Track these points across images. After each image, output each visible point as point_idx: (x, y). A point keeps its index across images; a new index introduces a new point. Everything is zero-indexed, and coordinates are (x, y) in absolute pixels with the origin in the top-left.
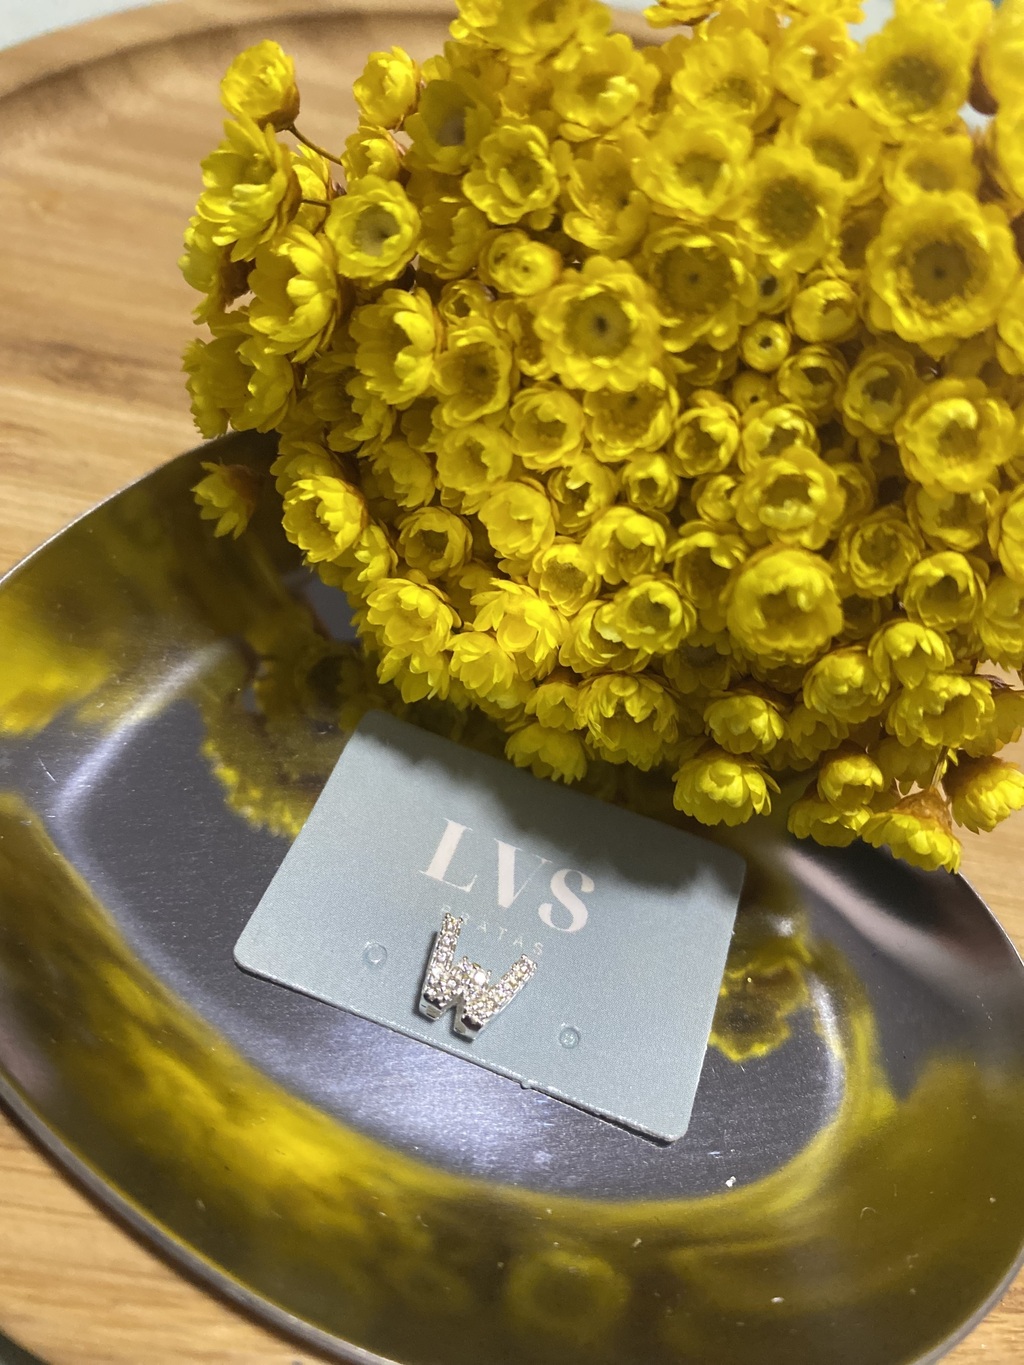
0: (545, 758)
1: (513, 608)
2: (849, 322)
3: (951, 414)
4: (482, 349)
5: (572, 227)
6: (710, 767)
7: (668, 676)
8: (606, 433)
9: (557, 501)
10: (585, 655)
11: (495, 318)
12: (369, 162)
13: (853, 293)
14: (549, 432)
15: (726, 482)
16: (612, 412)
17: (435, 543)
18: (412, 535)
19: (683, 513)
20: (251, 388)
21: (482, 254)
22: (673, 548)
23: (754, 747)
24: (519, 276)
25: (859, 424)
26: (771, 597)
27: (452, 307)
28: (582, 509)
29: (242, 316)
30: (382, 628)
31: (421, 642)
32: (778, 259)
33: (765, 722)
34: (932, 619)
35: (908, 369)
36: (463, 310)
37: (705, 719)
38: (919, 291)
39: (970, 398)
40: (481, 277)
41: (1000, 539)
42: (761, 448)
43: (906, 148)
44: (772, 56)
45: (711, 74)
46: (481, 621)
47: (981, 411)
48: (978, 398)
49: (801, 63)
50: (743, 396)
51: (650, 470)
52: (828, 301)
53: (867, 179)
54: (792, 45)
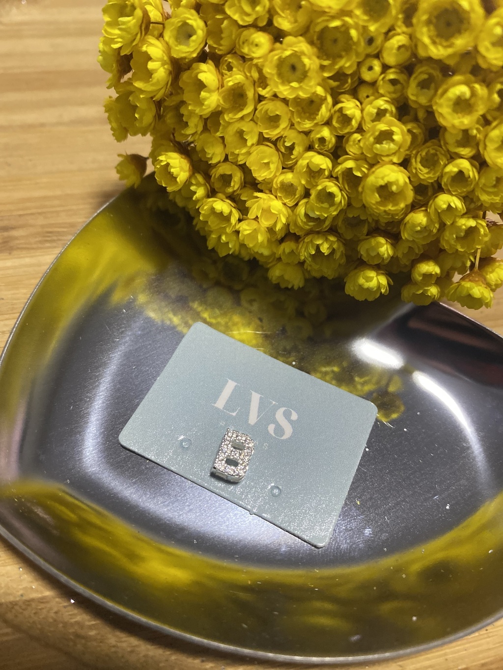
0: (286, 277)
1: (265, 206)
2: (407, 54)
3: (458, 93)
4: (240, 85)
5: (278, 22)
6: (362, 273)
7: (339, 232)
8: (301, 118)
9: (281, 152)
10: (302, 225)
11: (246, 71)
13: (410, 41)
14: (274, 120)
15: (357, 136)
16: (302, 108)
17: (226, 179)
18: (217, 176)
19: (339, 153)
20: (136, 116)
21: (237, 40)
22: (336, 170)
23: (381, 261)
24: (254, 49)
25: (416, 102)
26: (381, 187)
27: (226, 68)
28: (293, 154)
29: (129, 83)
30: (207, 222)
31: (225, 227)
32: (373, 27)
33: (385, 248)
34: (454, 191)
35: (438, 74)
36: (230, 68)
37: (358, 250)
38: (439, 35)
39: (467, 83)
40: (238, 52)
41: (485, 149)
42: (372, 119)
46: (251, 214)
47: (472, 90)
48: (471, 84)
50: (362, 96)
51: (322, 133)
52: (398, 46)
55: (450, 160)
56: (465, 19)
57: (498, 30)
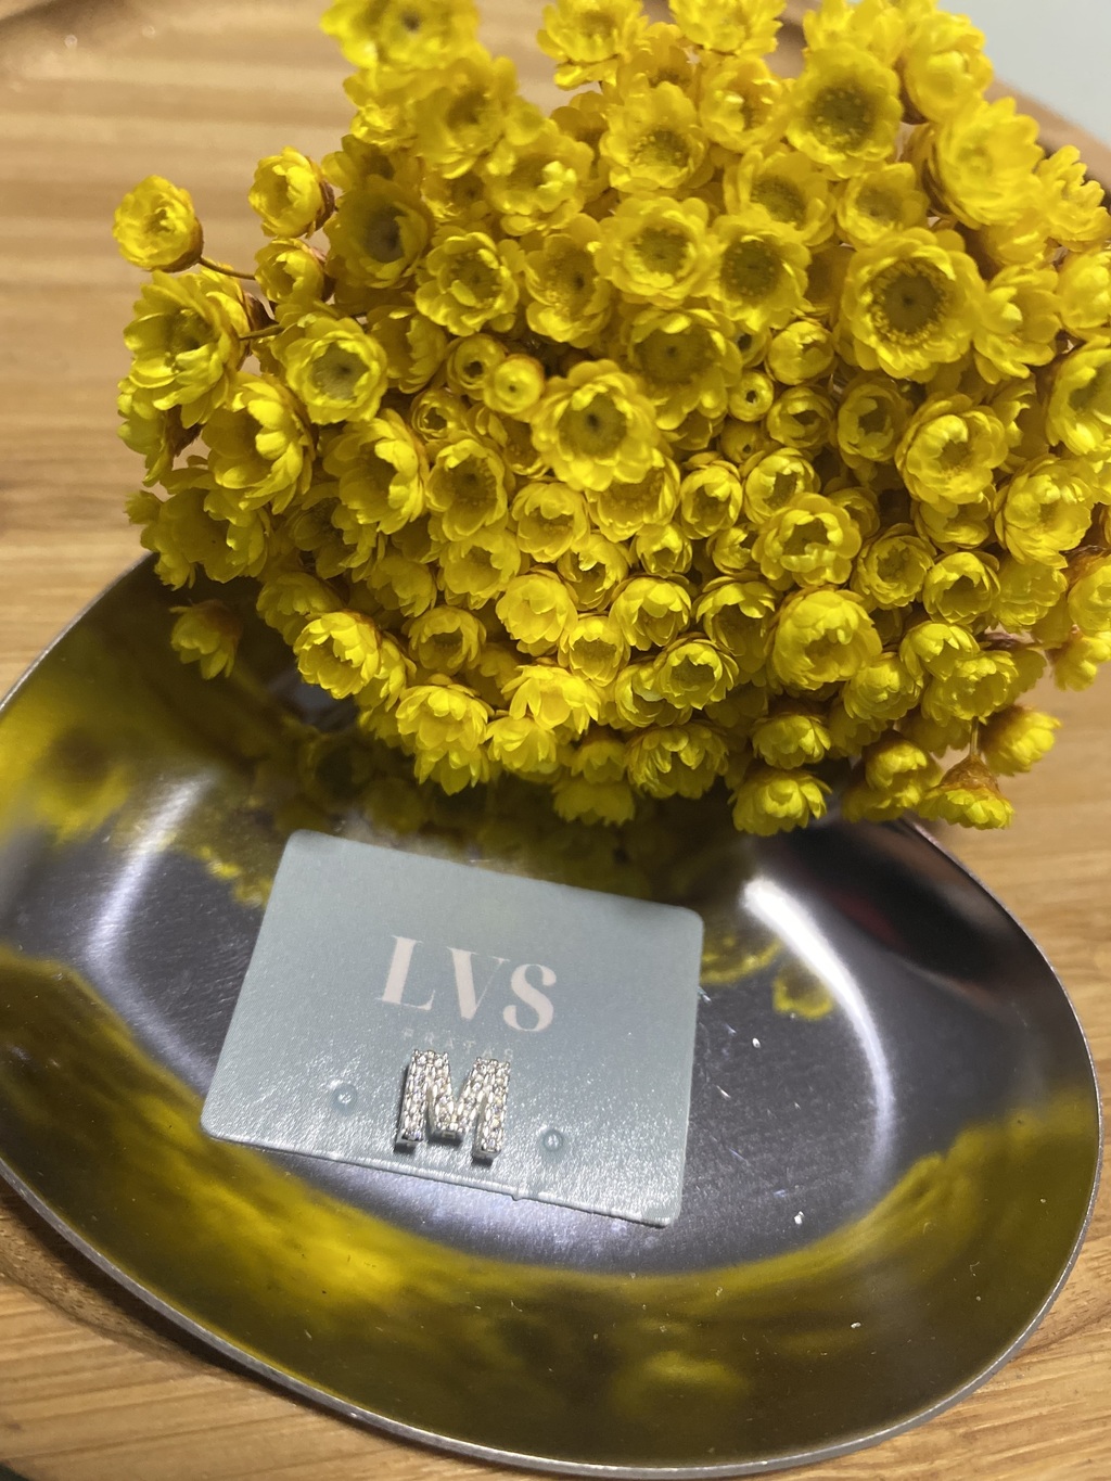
0: (601, 812)
1: (544, 688)
2: (828, 361)
3: (947, 436)
4: (473, 462)
5: (537, 322)
6: (767, 788)
7: (710, 716)
8: (608, 513)
9: (572, 583)
10: (631, 719)
11: (475, 426)
12: (290, 279)
13: (826, 331)
14: (556, 526)
15: (739, 535)
17: (451, 642)
18: (424, 640)
19: (698, 568)
20: (230, 543)
21: (448, 366)
22: (702, 609)
23: (804, 760)
24: (506, 396)
25: (859, 456)
27: (426, 421)
28: (600, 586)
30: (413, 736)
31: (457, 740)
32: (754, 319)
33: (812, 738)
34: (954, 615)
35: (895, 397)
36: (437, 421)
37: (755, 746)
38: (893, 326)
39: (955, 412)
40: (450, 386)
41: (1004, 529)
42: (765, 497)
43: (851, 184)
44: (697, 107)
45: (636, 130)
46: (519, 707)
47: (970, 424)
48: (964, 411)
49: (731, 113)
50: (736, 450)
51: (663, 541)
52: (804, 345)
53: (821, 220)
54: (719, 93)
55: (941, 557)
56: (944, 294)
57: (1013, 313)
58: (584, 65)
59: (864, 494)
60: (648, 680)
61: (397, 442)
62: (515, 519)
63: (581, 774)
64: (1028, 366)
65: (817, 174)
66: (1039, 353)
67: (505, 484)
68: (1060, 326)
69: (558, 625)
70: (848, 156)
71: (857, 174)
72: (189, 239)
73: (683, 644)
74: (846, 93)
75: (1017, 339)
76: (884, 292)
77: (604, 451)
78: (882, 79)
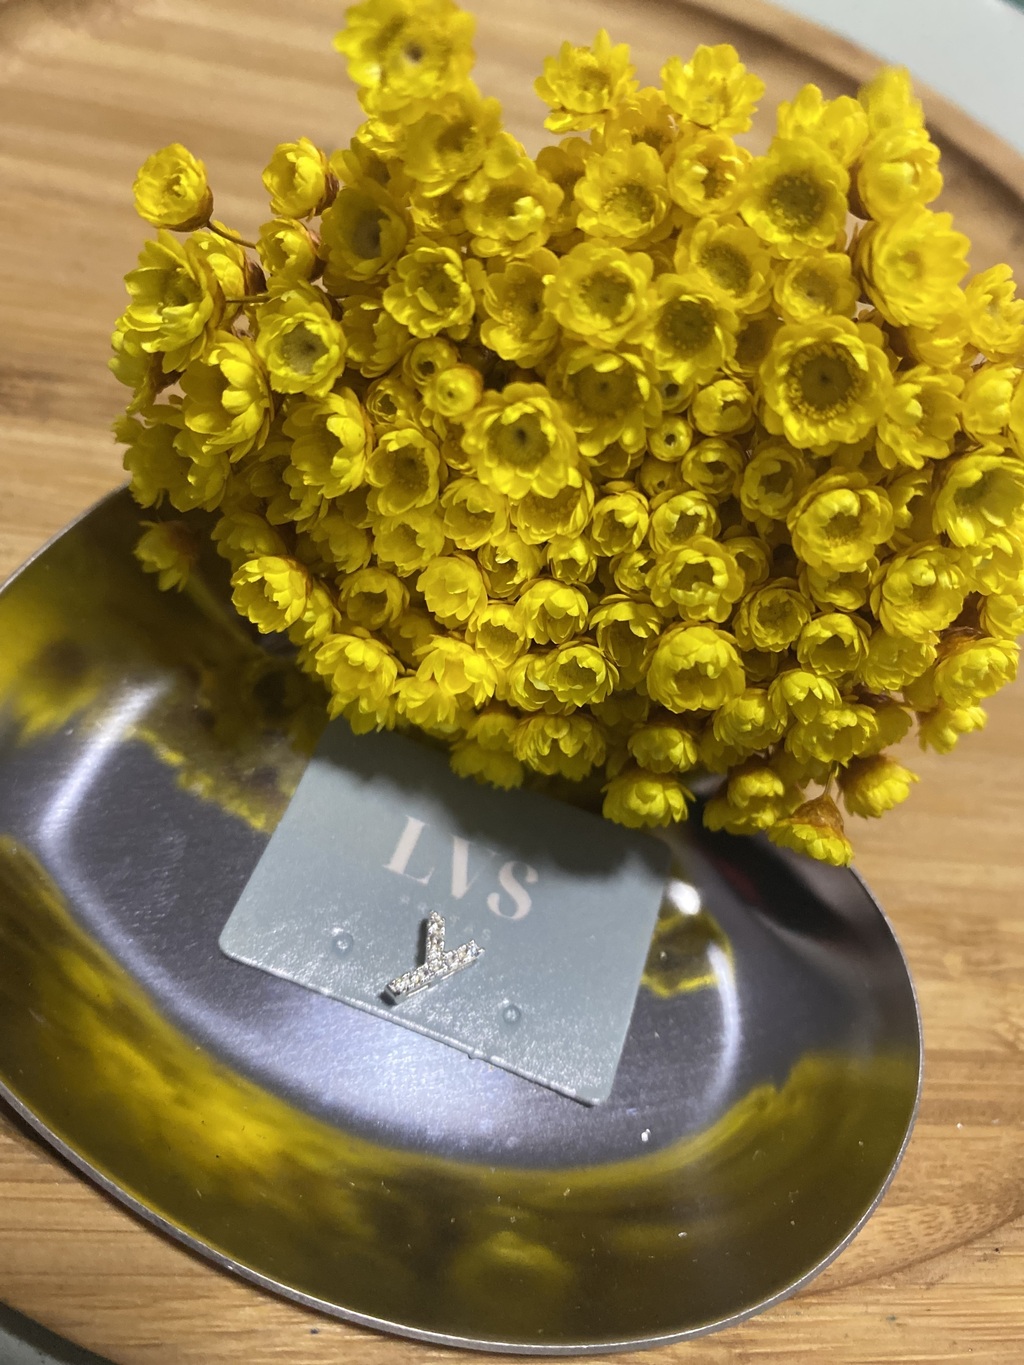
0: (489, 777)
1: (451, 658)
2: (744, 420)
3: (836, 508)
4: (412, 450)
5: (487, 336)
6: (636, 785)
7: (594, 713)
8: (530, 521)
9: (487, 571)
10: (521, 702)
11: (421, 418)
12: (285, 255)
13: (749, 394)
15: (639, 560)
17: (378, 600)
18: (353, 595)
19: (602, 580)
20: (191, 479)
21: (405, 361)
22: (596, 619)
23: (672, 769)
24: (448, 402)
25: (756, 511)
26: (684, 671)
27: (379, 404)
28: (511, 580)
29: (173, 410)
30: (331, 676)
31: (368, 688)
32: (681, 371)
33: (681, 750)
34: (823, 669)
35: (798, 463)
36: (389, 406)
37: (629, 747)
38: (807, 398)
39: (852, 487)
41: (881, 600)
42: (668, 531)
43: (792, 265)
44: (667, 170)
45: (611, 180)
46: (424, 672)
47: (863, 501)
48: (860, 488)
49: (694, 182)
50: (650, 484)
51: (571, 552)
52: (725, 402)
53: (759, 292)
54: (686, 162)
55: (818, 614)
56: (857, 380)
57: (915, 409)
58: (575, 114)
59: (758, 544)
60: (540, 670)
61: (348, 419)
62: (443, 506)
63: (475, 740)
64: (924, 457)
65: (763, 250)
66: (938, 448)
67: (439, 473)
68: (958, 428)
69: (467, 608)
70: (794, 240)
71: (797, 257)
72: (197, 206)
73: (574, 646)
74: (802, 182)
75: (920, 432)
76: (805, 367)
77: (527, 464)
78: (835, 176)
